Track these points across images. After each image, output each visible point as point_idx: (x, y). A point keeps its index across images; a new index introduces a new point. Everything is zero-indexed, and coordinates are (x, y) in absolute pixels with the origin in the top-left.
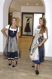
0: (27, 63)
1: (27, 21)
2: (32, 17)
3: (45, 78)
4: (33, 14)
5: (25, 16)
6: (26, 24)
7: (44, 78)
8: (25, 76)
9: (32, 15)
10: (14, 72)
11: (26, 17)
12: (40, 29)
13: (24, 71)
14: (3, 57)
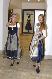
0: (27, 62)
1: (28, 18)
2: (34, 14)
3: (47, 78)
4: (34, 10)
5: (25, 13)
6: (27, 21)
7: (45, 78)
8: (26, 75)
9: (34, 12)
10: (14, 71)
11: (27, 14)
12: (40, 26)
13: (25, 70)
14: (2, 55)
